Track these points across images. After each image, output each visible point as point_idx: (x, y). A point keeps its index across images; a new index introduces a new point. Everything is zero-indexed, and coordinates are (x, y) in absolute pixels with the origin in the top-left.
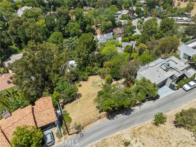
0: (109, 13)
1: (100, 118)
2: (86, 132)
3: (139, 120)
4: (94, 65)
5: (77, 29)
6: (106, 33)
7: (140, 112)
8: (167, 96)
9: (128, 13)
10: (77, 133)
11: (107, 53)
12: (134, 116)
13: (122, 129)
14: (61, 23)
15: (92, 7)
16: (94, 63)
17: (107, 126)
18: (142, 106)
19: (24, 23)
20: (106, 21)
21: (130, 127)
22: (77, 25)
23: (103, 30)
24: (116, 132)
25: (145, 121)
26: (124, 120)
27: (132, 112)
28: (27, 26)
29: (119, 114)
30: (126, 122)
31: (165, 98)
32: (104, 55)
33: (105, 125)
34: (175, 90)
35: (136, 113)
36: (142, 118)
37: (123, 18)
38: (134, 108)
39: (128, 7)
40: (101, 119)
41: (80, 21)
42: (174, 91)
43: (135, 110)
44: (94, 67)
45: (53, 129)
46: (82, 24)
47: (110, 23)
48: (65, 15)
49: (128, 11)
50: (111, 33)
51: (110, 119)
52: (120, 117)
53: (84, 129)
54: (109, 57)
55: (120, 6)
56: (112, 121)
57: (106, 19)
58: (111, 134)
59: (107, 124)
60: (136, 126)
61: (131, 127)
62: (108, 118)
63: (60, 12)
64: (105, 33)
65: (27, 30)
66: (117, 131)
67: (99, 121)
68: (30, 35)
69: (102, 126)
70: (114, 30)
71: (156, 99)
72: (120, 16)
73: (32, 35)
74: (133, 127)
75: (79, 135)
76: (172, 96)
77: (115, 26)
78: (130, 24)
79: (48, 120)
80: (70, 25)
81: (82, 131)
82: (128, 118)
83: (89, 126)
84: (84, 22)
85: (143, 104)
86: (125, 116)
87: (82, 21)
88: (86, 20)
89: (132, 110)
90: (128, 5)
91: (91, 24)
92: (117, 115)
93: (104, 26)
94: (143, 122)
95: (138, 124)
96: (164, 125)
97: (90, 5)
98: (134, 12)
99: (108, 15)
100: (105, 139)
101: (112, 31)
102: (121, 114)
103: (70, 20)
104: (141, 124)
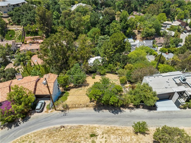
0: (155, 21)
1: (87, 106)
2: (69, 113)
3: (122, 122)
4: (117, 64)
5: (118, 30)
6: (147, 39)
7: (129, 115)
9: (180, 25)
10: (62, 111)
11: (133, 56)
12: (120, 117)
13: (102, 124)
14: (104, 22)
15: (142, 13)
16: (117, 62)
17: (90, 115)
18: (133, 110)
19: (72, 16)
20: (150, 28)
21: (110, 125)
22: (119, 26)
23: (144, 36)
24: (94, 124)
25: (128, 126)
26: (108, 117)
27: (119, 113)
28: (74, 18)
29: (107, 109)
30: (109, 119)
31: (163, 112)
32: (130, 58)
33: (89, 114)
34: (181, 108)
35: (123, 115)
36: (127, 122)
37: (172, 29)
38: (124, 110)
39: (182, 19)
40: (88, 108)
41: (122, 23)
42: (179, 109)
43: (124, 112)
44: (116, 66)
45: (47, 101)
46: (124, 26)
47: (153, 30)
48: (111, 15)
49: (180, 23)
50: (152, 41)
51: (95, 111)
52: (106, 112)
53: (69, 110)
54: (134, 61)
55: (173, 16)
56: (97, 113)
57: (150, 25)
58: (89, 123)
59: (91, 114)
60: (116, 126)
61: (111, 126)
62: (95, 109)
63: (106, 11)
64: (146, 40)
65: (72, 22)
66: (96, 124)
67: (85, 109)
68: (74, 26)
69: (85, 114)
70: (156, 39)
71: (152, 110)
72: (168, 27)
73: (76, 26)
74: (113, 126)
75: (63, 113)
76: (174, 113)
77: (158, 34)
78: (176, 36)
79: (45, 91)
80: (112, 25)
81: (67, 111)
82: (113, 117)
83: (75, 109)
84: (127, 24)
85: (136, 109)
86: (111, 113)
87: (124, 23)
88: (128, 23)
89: (121, 111)
90: (183, 16)
91: (133, 27)
92: (104, 110)
93: (145, 33)
94: (126, 126)
95: (119, 126)
96: (144, 136)
97: (140, 11)
98: (187, 24)
99: (153, 23)
100: (82, 126)
101: (154, 39)
102: (108, 110)
103: (114, 21)
104: (122, 127)
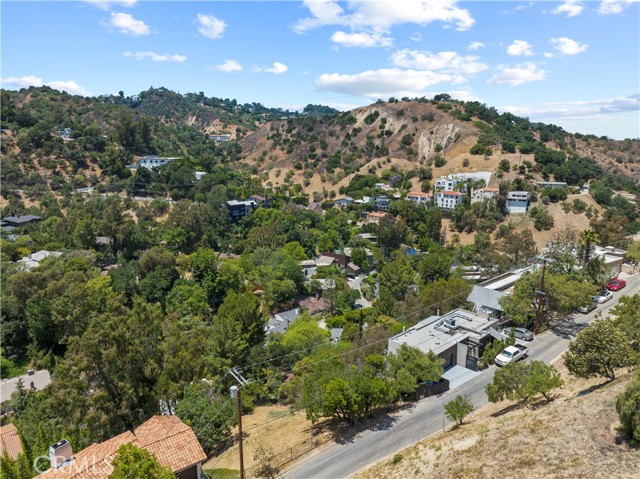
0: (285, 261)
1: (317, 444)
3: (413, 434)
4: (266, 375)
5: (200, 302)
6: (281, 310)
7: (412, 419)
8: (466, 383)
9: (334, 262)
11: (297, 341)
12: (400, 428)
14: (155, 287)
15: (233, 252)
16: (264, 369)
17: (340, 458)
18: (413, 408)
19: (51, 285)
20: (281, 279)
22: (199, 291)
23: (271, 303)
24: (364, 465)
26: (381, 439)
27: (393, 423)
28: (59, 292)
29: (364, 429)
30: (383, 442)
31: (462, 387)
33: (334, 456)
34: (481, 369)
35: (403, 423)
36: (420, 430)
37: (322, 272)
38: (397, 414)
39: (331, 250)
40: (322, 446)
41: (206, 282)
42: (479, 373)
43: (401, 418)
44: (266, 381)
46: (214, 288)
47: (289, 283)
48: (165, 266)
49: (332, 259)
50: (297, 311)
51: (343, 444)
52: (367, 435)
53: (281, 472)
54: (305, 351)
55: (310, 247)
56: (349, 446)
57: (279, 274)
59: (338, 454)
62: (338, 441)
63: (151, 258)
64: (279, 312)
65: (56, 304)
66: (368, 462)
67: (316, 451)
68: (64, 316)
69: (326, 460)
70: (302, 303)
71: (442, 392)
72: (312, 272)
73: (72, 315)
76: (478, 381)
77: (302, 293)
78: (341, 287)
79: (180, 460)
80: (180, 293)
82: (389, 435)
83: (292, 464)
84: (220, 283)
85: (415, 404)
86: (379, 431)
87: (213, 281)
88: (224, 278)
89: (393, 420)
90: (330, 244)
91: (238, 287)
92: (361, 434)
93: (274, 293)
97: (226, 249)
98: (348, 259)
99: (282, 266)
101: (296, 305)
102: (368, 431)
103: (177, 281)
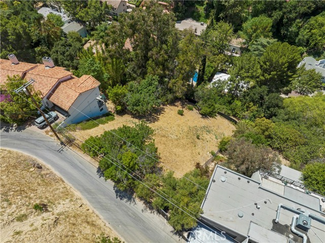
2: (67, 152)
3: (115, 218)
4: (250, 108)
7: (134, 214)
10: (62, 143)
12: (120, 206)
13: (87, 198)
17: (85, 174)
18: (150, 211)
21: (95, 208)
24: (79, 190)
25: (116, 229)
26: (104, 194)
27: (125, 200)
30: (102, 197)
33: (86, 170)
35: (127, 207)
36: (121, 222)
38: (137, 200)
40: (94, 160)
43: (132, 204)
44: (247, 111)
51: (98, 172)
52: (108, 185)
53: (71, 148)
56: (96, 176)
58: (73, 185)
59: (88, 172)
60: (101, 217)
61: (95, 210)
62: (99, 168)
66: (81, 192)
67: (89, 159)
69: (81, 166)
74: (97, 212)
75: (61, 146)
81: (66, 147)
82: (111, 199)
85: (155, 213)
86: (114, 191)
89: (130, 198)
94: (114, 227)
95: (104, 219)
100: (62, 181)
102: (113, 184)
104: (107, 225)
